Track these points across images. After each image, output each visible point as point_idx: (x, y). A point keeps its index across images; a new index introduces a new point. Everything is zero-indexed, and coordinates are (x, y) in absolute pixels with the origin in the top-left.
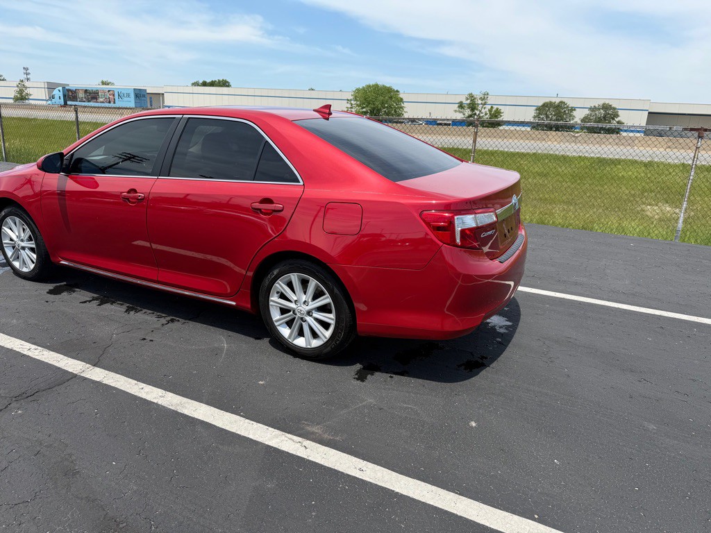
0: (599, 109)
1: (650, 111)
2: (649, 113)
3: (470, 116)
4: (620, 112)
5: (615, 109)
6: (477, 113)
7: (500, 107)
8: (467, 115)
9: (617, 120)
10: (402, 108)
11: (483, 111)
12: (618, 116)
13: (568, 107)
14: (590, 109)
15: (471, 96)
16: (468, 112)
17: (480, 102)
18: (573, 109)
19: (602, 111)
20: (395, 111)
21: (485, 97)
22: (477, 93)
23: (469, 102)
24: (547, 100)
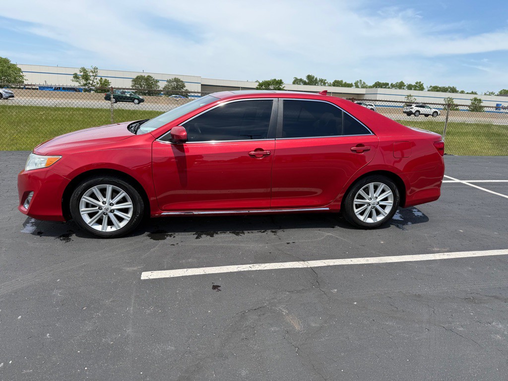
0: (173, 82)
1: (202, 84)
2: (202, 85)
3: (85, 85)
4: (186, 84)
5: (182, 82)
6: (91, 82)
7: (108, 79)
8: (82, 84)
9: (185, 89)
10: (21, 76)
11: (95, 81)
12: (185, 86)
13: (154, 79)
14: (167, 81)
15: (84, 70)
16: (83, 82)
17: (91, 74)
18: (157, 81)
19: (175, 83)
20: (15, 78)
21: (95, 70)
22: (89, 68)
23: (82, 74)
24: (139, 75)
